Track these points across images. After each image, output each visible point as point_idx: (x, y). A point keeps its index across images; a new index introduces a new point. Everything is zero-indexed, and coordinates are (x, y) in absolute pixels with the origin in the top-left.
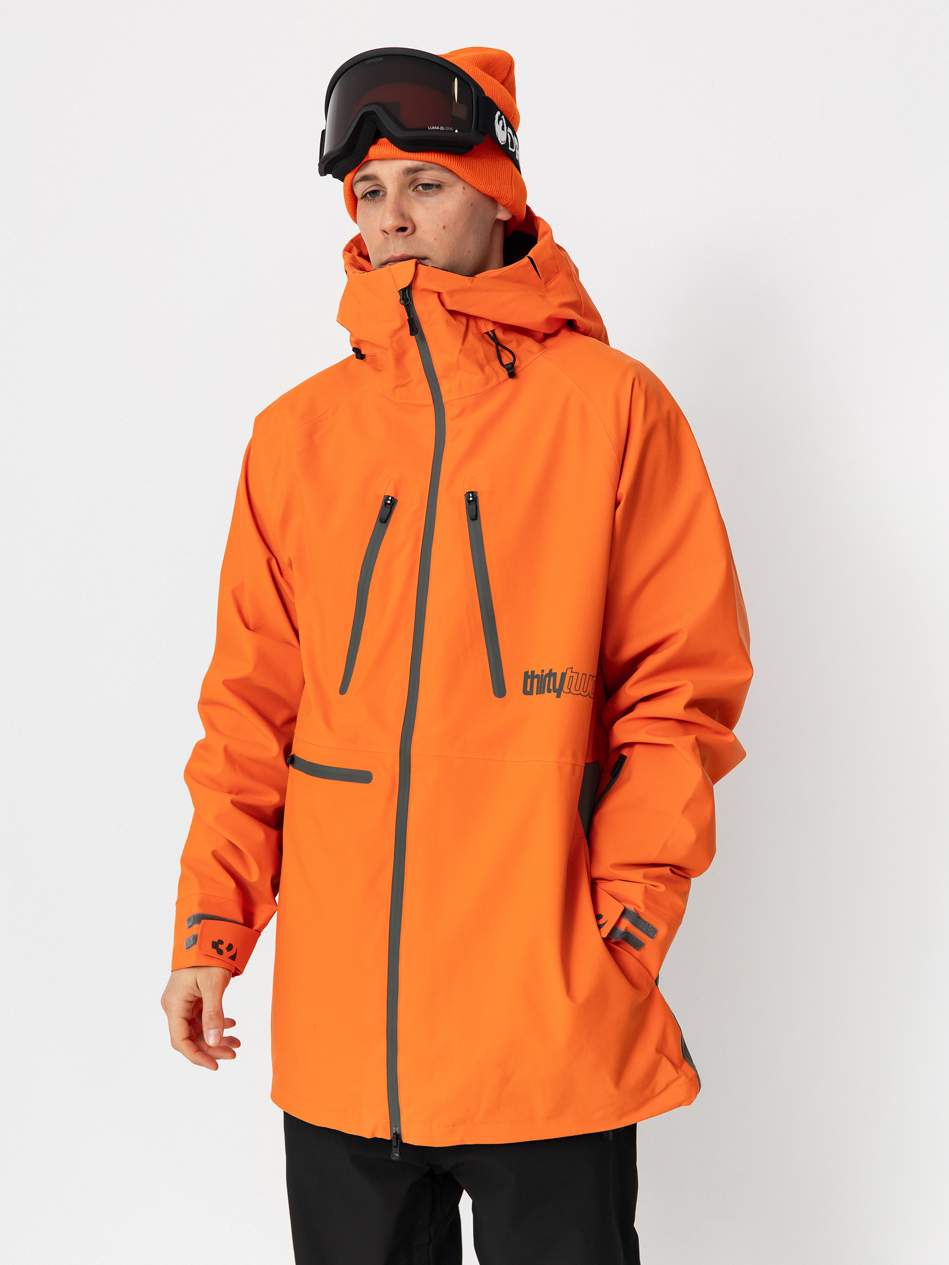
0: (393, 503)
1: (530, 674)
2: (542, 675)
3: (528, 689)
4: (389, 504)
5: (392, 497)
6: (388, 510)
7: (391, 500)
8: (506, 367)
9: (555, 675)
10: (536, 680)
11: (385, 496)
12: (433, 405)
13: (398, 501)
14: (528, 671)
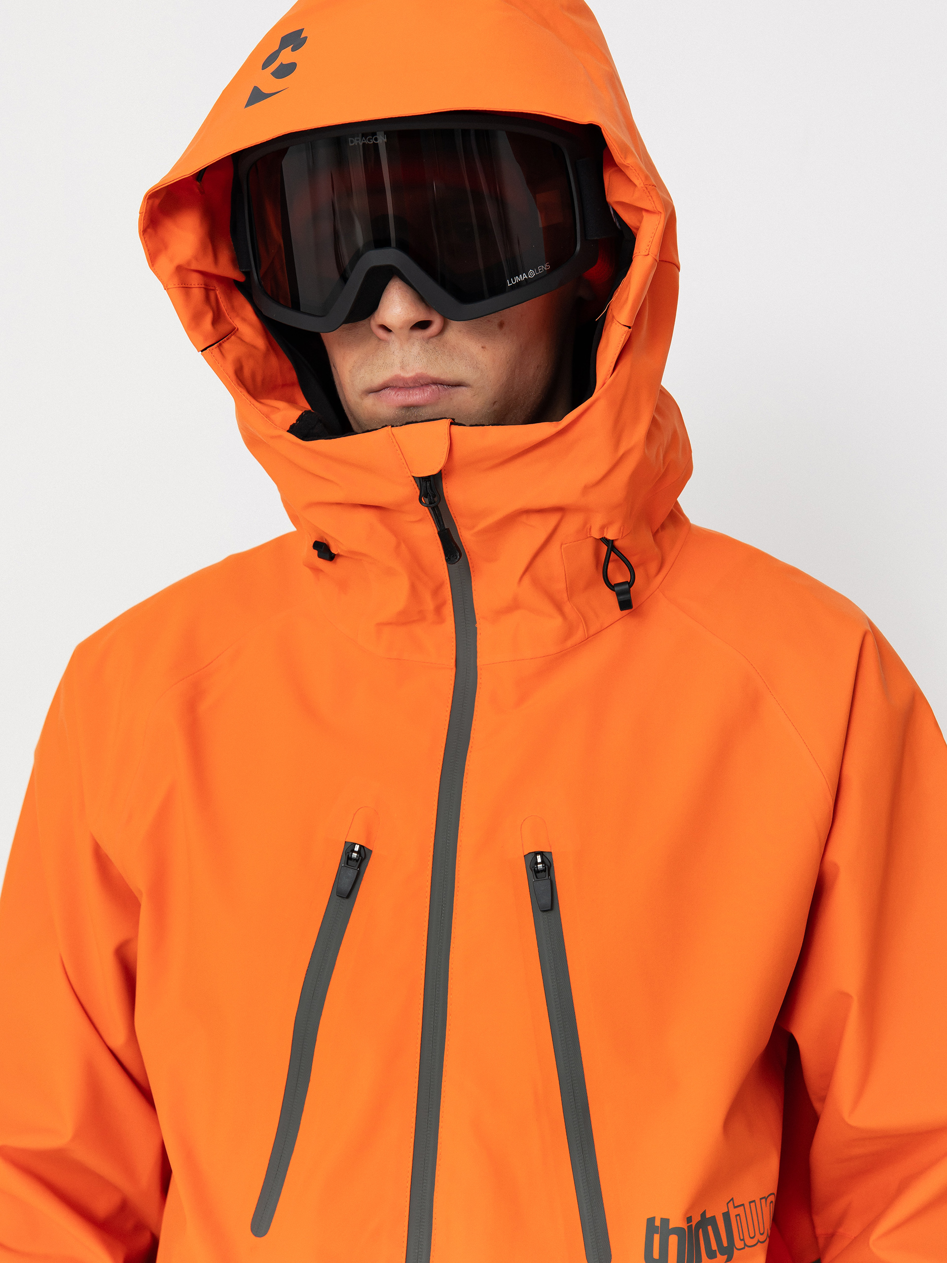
0: (363, 857)
1: (658, 1223)
2: (690, 1227)
3: (656, 1255)
4: (354, 860)
5: (361, 846)
6: (351, 873)
7: (358, 852)
8: (616, 589)
9: (713, 1221)
10: (673, 1240)
11: (345, 842)
12: (455, 669)
13: (372, 851)
14: (654, 1217)
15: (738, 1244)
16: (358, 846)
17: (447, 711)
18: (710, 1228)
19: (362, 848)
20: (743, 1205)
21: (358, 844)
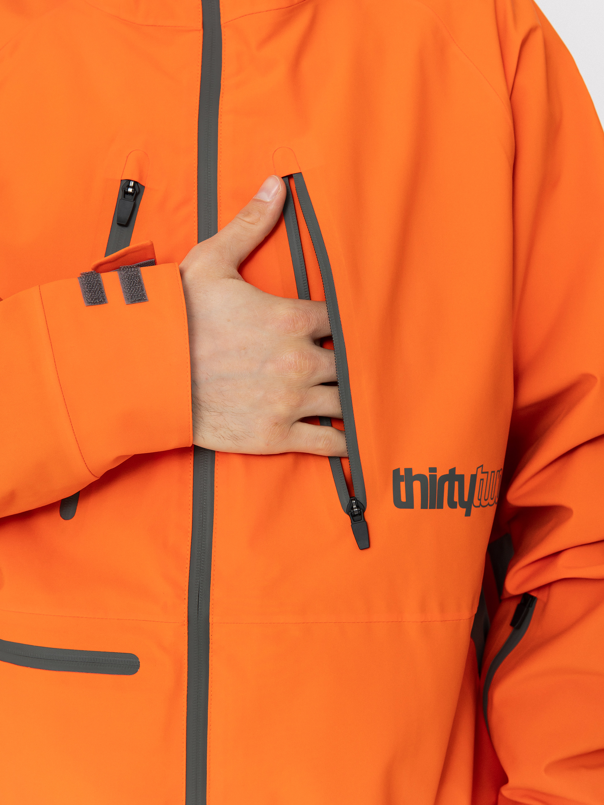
0: (138, 191)
1: (402, 473)
3: (403, 499)
4: (130, 193)
5: (135, 183)
6: (130, 205)
7: (133, 187)
9: (461, 478)
10: (417, 485)
11: (121, 180)
12: (202, 30)
13: (144, 187)
14: (399, 469)
15: (476, 502)
16: (133, 182)
17: (198, 66)
18: (456, 483)
19: (136, 184)
20: (487, 473)
21: (132, 181)
